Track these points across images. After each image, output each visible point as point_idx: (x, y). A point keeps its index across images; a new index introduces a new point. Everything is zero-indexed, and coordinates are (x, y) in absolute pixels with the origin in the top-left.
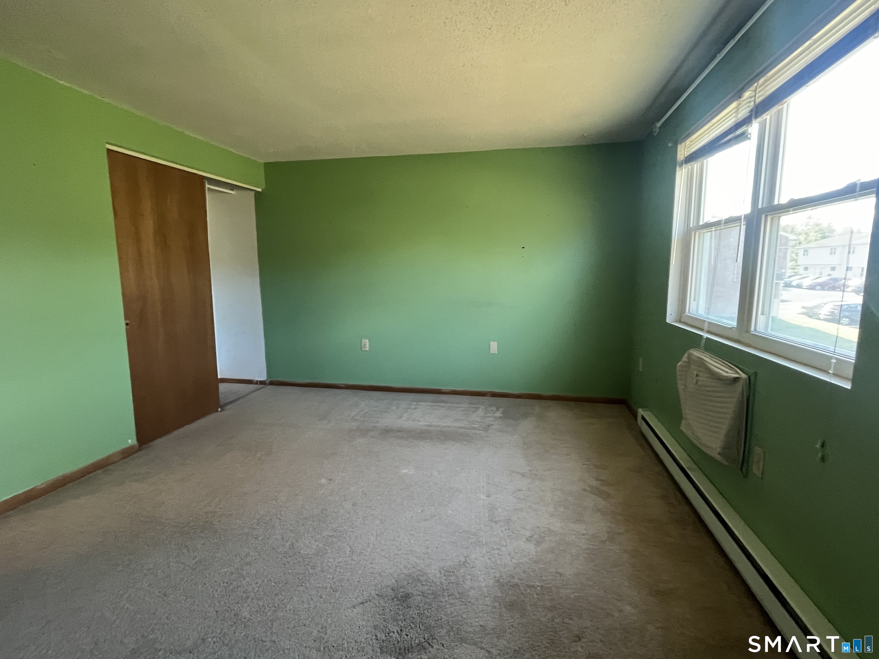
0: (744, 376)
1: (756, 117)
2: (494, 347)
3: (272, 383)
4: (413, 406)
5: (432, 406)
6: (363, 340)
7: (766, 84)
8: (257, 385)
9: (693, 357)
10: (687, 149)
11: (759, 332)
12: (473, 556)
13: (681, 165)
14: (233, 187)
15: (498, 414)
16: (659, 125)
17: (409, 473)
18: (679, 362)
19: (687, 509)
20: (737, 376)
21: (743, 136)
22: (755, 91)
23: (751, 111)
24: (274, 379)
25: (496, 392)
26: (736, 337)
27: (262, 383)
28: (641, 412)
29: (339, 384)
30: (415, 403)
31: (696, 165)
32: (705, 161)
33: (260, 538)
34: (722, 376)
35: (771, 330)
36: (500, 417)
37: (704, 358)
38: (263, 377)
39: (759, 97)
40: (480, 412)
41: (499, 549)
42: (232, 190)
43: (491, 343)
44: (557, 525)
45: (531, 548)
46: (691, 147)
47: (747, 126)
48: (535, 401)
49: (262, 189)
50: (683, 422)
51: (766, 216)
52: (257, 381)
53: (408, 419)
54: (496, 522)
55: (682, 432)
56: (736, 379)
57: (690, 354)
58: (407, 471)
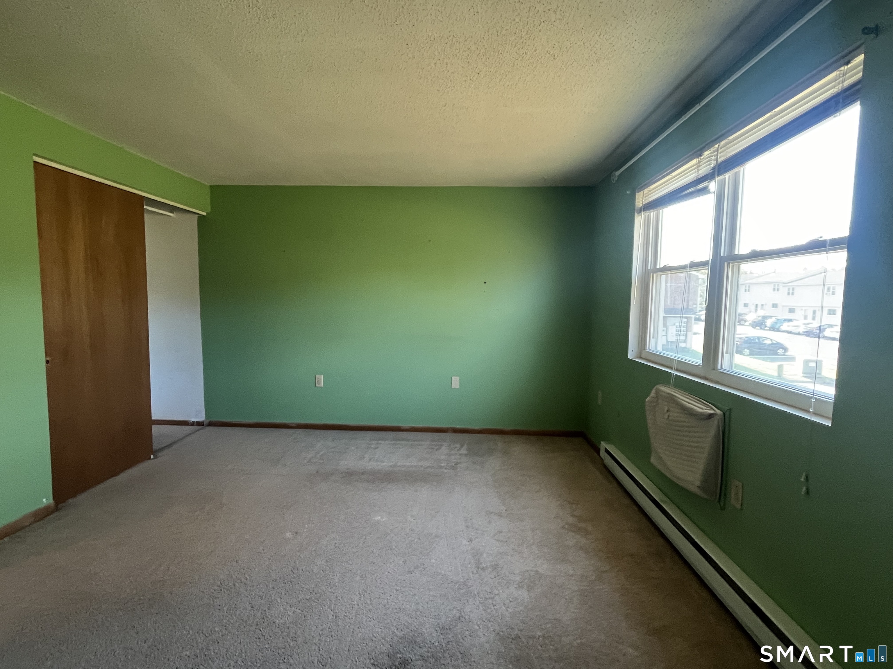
0: (718, 412)
1: (719, 175)
2: (456, 383)
3: (211, 424)
4: (373, 446)
5: (393, 444)
6: (317, 376)
7: (728, 146)
8: (195, 427)
9: (662, 393)
10: (645, 197)
11: (724, 370)
12: (467, 609)
13: (640, 211)
14: (173, 209)
15: (464, 451)
16: (618, 173)
17: (382, 520)
18: (647, 398)
19: (662, 541)
20: (712, 412)
21: (705, 191)
22: (717, 150)
23: (714, 168)
24: (214, 419)
25: (458, 428)
26: (702, 374)
27: (200, 424)
28: (603, 445)
29: (290, 423)
30: (376, 442)
31: (652, 213)
32: (661, 211)
33: (225, 609)
34: (697, 412)
35: (735, 368)
36: (466, 455)
37: (674, 394)
38: (201, 417)
39: (720, 157)
40: (444, 449)
41: (492, 598)
42: (172, 212)
43: (453, 378)
44: (544, 568)
45: (524, 594)
46: (650, 196)
47: (709, 182)
48: (496, 437)
49: (207, 213)
50: (653, 454)
51: (728, 264)
52: (193, 422)
53: (370, 460)
54: (483, 569)
55: (652, 465)
56: (711, 416)
57: (658, 392)
58: (379, 517)
